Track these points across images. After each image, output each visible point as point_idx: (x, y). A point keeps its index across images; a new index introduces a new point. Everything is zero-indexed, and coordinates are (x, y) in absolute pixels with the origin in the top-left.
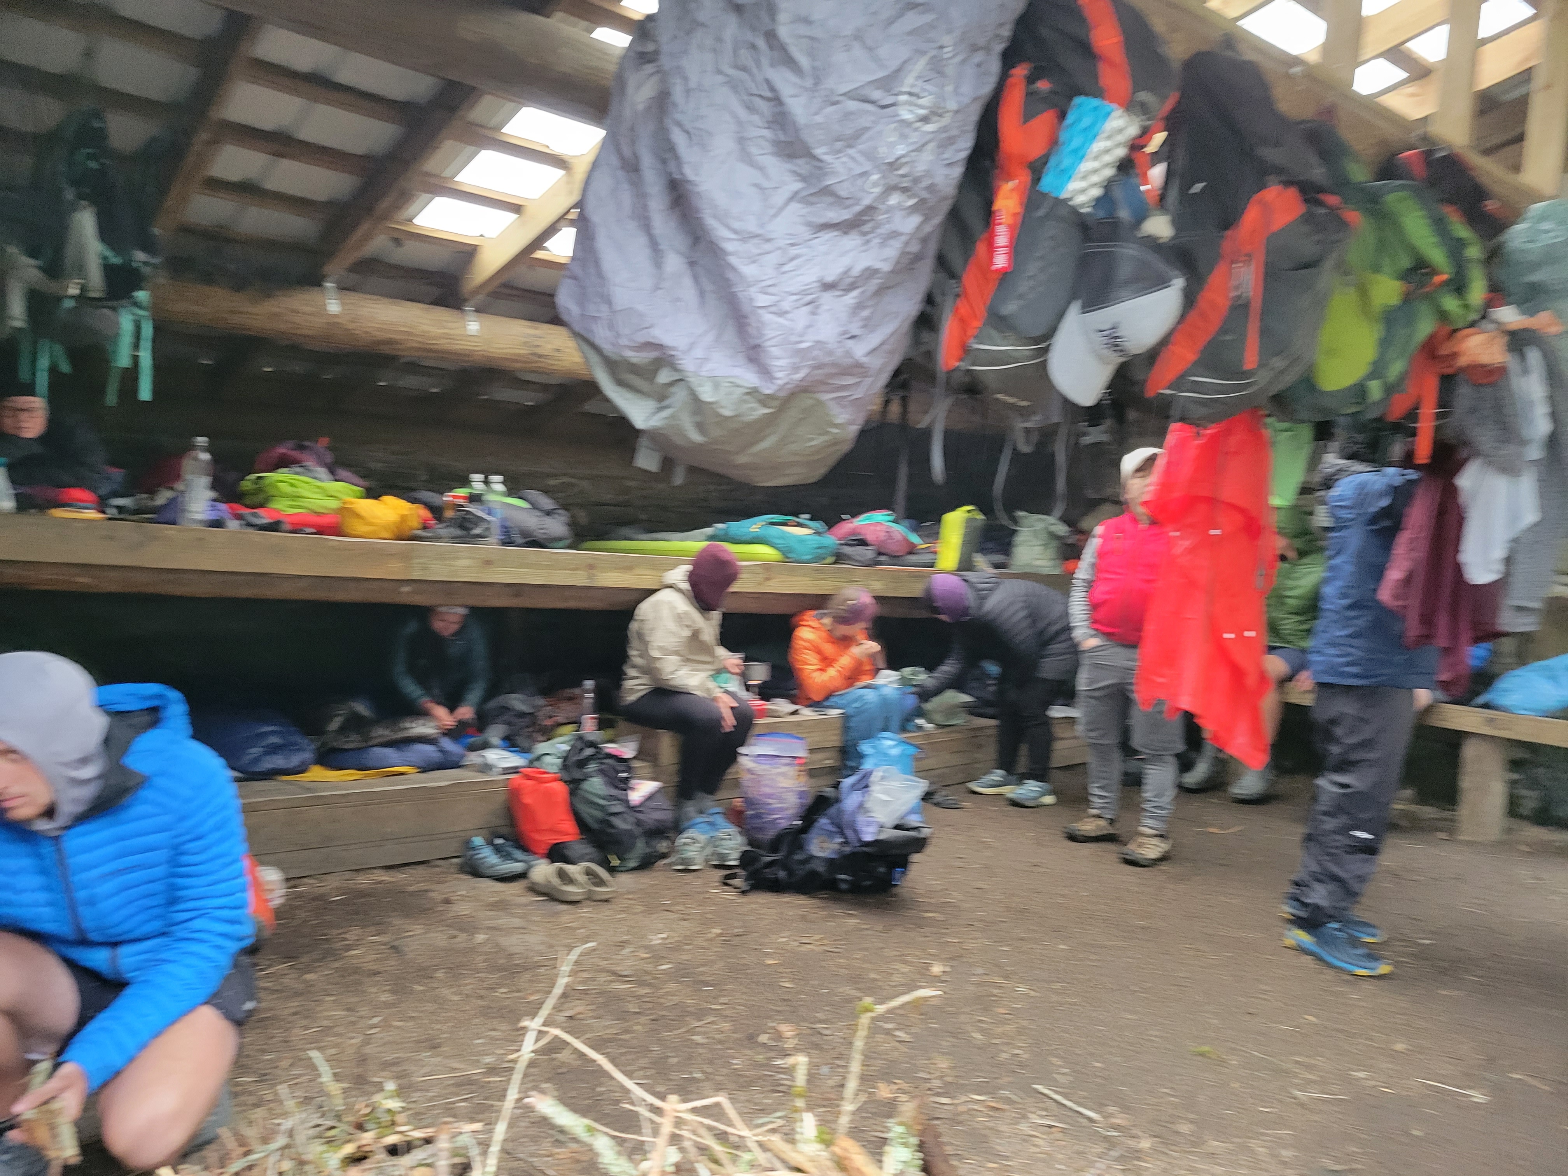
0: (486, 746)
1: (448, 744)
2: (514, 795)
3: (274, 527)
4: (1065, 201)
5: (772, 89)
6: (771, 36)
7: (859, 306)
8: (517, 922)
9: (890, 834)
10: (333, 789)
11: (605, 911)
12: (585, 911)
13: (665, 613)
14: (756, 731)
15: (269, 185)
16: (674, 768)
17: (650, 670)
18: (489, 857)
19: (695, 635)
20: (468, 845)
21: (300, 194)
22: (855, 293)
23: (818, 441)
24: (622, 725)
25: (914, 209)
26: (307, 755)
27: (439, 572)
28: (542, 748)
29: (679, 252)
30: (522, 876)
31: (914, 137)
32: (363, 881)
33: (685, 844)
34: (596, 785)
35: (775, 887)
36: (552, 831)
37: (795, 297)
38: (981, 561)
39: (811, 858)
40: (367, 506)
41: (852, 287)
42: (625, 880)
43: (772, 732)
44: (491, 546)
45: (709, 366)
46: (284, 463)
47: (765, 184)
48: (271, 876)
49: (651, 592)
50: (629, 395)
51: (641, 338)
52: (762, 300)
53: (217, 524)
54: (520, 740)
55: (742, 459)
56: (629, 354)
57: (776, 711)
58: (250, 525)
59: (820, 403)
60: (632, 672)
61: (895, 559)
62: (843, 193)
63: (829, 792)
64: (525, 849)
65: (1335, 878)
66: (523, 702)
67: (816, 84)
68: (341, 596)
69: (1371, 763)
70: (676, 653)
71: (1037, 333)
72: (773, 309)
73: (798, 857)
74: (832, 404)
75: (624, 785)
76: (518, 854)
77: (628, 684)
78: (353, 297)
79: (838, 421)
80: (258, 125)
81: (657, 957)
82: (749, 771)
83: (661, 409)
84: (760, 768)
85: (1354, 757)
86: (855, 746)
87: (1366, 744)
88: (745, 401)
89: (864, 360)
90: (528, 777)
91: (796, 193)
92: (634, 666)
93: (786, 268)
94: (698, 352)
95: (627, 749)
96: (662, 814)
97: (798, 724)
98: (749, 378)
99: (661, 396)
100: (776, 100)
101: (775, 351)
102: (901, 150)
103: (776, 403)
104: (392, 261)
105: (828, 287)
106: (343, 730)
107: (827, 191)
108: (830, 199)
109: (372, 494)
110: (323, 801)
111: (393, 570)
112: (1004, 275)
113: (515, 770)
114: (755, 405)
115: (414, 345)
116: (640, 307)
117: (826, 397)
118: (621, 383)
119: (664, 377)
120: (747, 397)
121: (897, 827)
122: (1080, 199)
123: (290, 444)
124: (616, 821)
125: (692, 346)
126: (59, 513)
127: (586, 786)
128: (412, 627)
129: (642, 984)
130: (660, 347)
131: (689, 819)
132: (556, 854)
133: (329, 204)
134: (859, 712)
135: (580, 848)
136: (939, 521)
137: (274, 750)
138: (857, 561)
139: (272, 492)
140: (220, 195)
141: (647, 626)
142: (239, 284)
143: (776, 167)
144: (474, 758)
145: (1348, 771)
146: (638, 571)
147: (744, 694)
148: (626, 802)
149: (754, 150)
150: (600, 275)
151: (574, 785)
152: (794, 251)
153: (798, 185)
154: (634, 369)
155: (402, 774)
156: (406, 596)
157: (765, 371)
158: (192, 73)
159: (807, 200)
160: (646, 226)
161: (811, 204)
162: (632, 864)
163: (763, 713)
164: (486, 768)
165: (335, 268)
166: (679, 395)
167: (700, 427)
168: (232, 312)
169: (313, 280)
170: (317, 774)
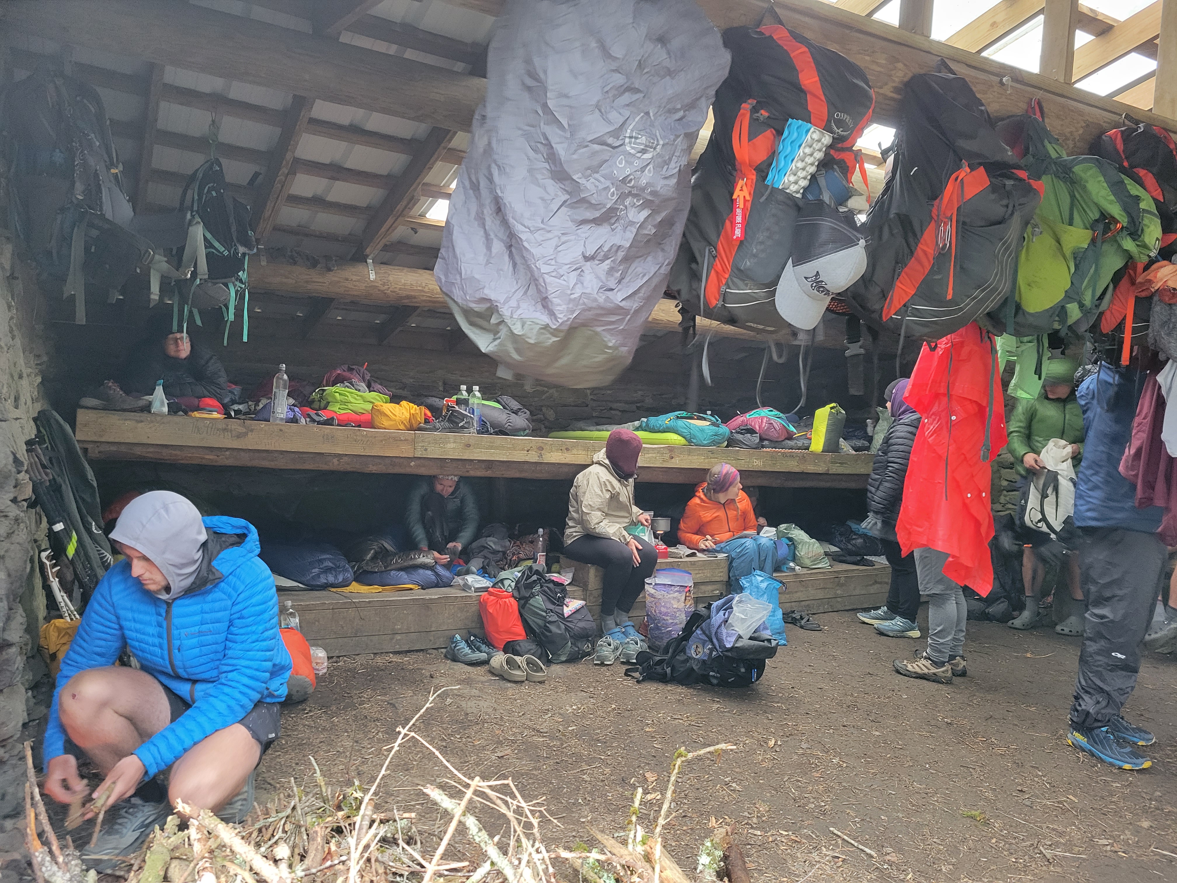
0: (468, 572)
1: (442, 571)
2: (482, 605)
3: (329, 422)
4: (782, 191)
5: (547, 139)
6: (545, 106)
7: (611, 271)
8: (475, 692)
9: (745, 642)
10: (363, 597)
11: (539, 688)
12: (525, 688)
13: (593, 481)
14: (657, 567)
15: (330, 198)
16: (600, 592)
17: (582, 522)
18: (463, 648)
19: (614, 497)
20: (452, 639)
21: (349, 203)
22: (608, 262)
23: (600, 358)
24: (563, 559)
25: (643, 207)
26: (349, 575)
27: (434, 452)
28: (503, 574)
29: (502, 240)
30: (486, 662)
31: (637, 163)
32: (380, 661)
33: (602, 645)
34: (539, 601)
35: (664, 679)
36: (509, 632)
37: (569, 266)
38: (845, 446)
39: (690, 658)
40: (389, 408)
41: (606, 257)
42: (556, 669)
43: (672, 567)
44: (471, 435)
45: (519, 312)
46: (339, 380)
47: (547, 197)
48: (320, 654)
49: (585, 466)
50: (477, 331)
51: (478, 295)
52: (544, 269)
53: (294, 420)
54: (490, 569)
55: (550, 371)
56: (473, 305)
57: (677, 554)
58: (313, 421)
59: (597, 333)
60: (571, 523)
61: (775, 443)
62: (593, 202)
63: (703, 611)
64: (489, 644)
65: (1101, 690)
66: (494, 543)
67: (572, 135)
68: (373, 468)
69: (1122, 599)
70: (599, 509)
71: (768, 281)
72: (554, 274)
73: (681, 657)
74: (605, 334)
75: (561, 603)
76: (483, 647)
77: (568, 531)
78: (384, 268)
79: (610, 344)
80: (321, 160)
81: (567, 722)
82: (652, 596)
83: (495, 340)
84: (659, 594)
85: (1108, 594)
86: (737, 580)
87: (1116, 583)
88: (543, 334)
89: (622, 304)
90: (491, 594)
91: (565, 202)
92: (572, 519)
93: (559, 249)
94: (513, 303)
95: (566, 579)
96: (587, 623)
97: (693, 563)
98: (544, 319)
99: (494, 331)
100: (549, 145)
101: (556, 301)
102: (628, 171)
103: (562, 334)
104: (412, 242)
105: (587, 259)
106: (374, 558)
107: (584, 200)
108: (586, 205)
109: (395, 399)
110: (356, 606)
111: (404, 451)
112: (741, 242)
113: (485, 589)
114: (549, 336)
115: (424, 298)
116: (477, 276)
117: (599, 329)
118: (472, 324)
119: (494, 320)
120: (542, 331)
121: (751, 638)
122: (793, 188)
123: (345, 367)
124: (553, 628)
125: (506, 301)
126: (196, 414)
127: (531, 601)
128: (424, 489)
129: (552, 738)
130: (490, 300)
131: (610, 629)
132: (510, 648)
133: (368, 208)
134: (741, 555)
135: (526, 644)
136: (813, 415)
137: (327, 570)
138: (746, 445)
139: (330, 399)
140: (300, 206)
141: (581, 491)
142: (313, 263)
143: (552, 187)
144: (459, 580)
145: (1105, 606)
146: (575, 451)
147: (653, 542)
148: (561, 615)
149: (539, 176)
150: (455, 256)
151: (523, 601)
152: (564, 238)
153: (567, 197)
154: (479, 315)
155: (411, 589)
156: (412, 468)
157: (552, 314)
158: (278, 131)
159: (572, 206)
160: (483, 226)
161: (576, 208)
162: (563, 658)
163: (666, 555)
164: (466, 587)
165: (372, 251)
166: (503, 332)
167: (517, 350)
168: (307, 282)
169: (360, 258)
170: (355, 587)
